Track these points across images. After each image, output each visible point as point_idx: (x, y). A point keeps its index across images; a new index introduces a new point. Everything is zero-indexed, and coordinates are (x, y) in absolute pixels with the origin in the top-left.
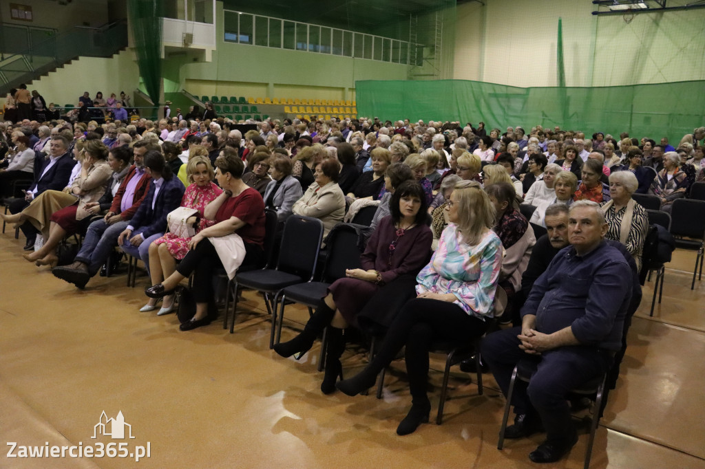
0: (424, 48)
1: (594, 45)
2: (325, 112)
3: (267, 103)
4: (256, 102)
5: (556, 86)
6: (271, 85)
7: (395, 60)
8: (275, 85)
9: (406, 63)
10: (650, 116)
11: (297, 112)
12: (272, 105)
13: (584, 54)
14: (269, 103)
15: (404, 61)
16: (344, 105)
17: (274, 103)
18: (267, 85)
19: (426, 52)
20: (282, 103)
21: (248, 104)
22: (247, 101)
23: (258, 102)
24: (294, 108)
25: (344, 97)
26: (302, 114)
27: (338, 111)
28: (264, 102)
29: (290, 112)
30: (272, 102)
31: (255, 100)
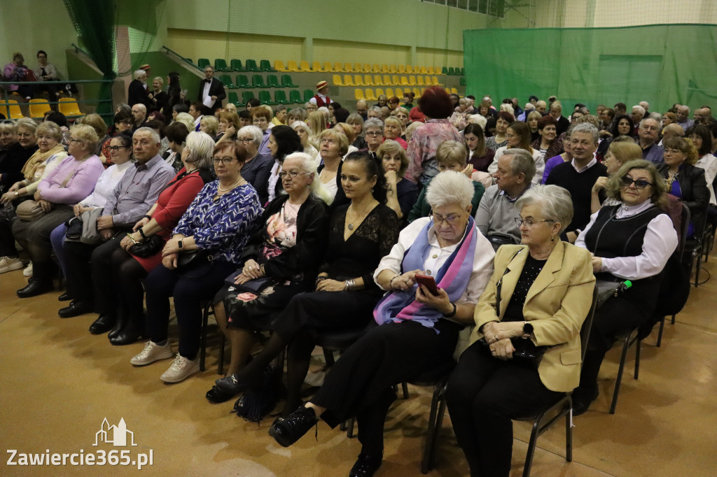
2: (391, 84)
3: (303, 69)
6: (309, 40)
7: (473, 8)
8: (316, 41)
9: (485, 13)
11: (352, 84)
12: (312, 73)
14: (307, 70)
15: (483, 10)
16: (412, 72)
17: (315, 69)
18: (302, 40)
20: (327, 69)
21: (276, 71)
22: (274, 68)
23: (291, 69)
24: (347, 77)
25: (409, 60)
26: (360, 87)
27: (409, 82)
28: (299, 69)
29: (342, 85)
30: (311, 69)
31: (285, 65)
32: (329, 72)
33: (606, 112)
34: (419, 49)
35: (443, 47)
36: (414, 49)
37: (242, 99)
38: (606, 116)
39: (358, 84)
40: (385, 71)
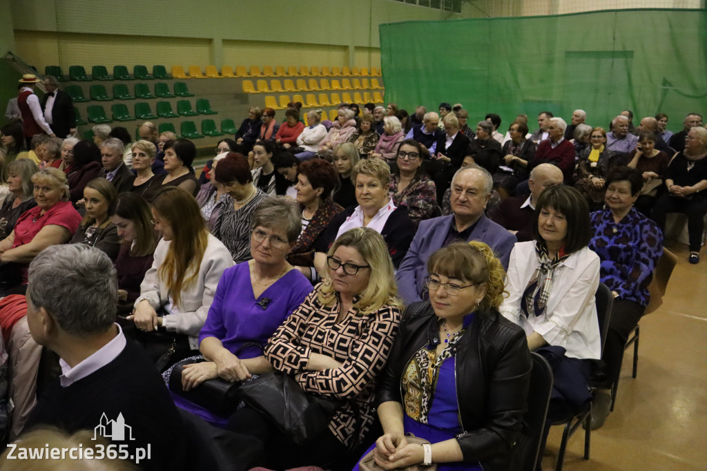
2: (317, 89)
3: (209, 75)
4: (187, 74)
6: (217, 43)
7: (424, 4)
9: (438, 7)
11: (266, 90)
12: (221, 80)
14: (215, 75)
15: (436, 4)
16: (348, 74)
17: (225, 74)
18: (209, 41)
20: (240, 74)
21: (172, 78)
22: (171, 74)
23: (193, 75)
24: (262, 83)
25: (347, 61)
28: (204, 74)
29: (255, 92)
30: (220, 74)
31: (187, 71)
32: (240, 77)
33: (516, 126)
34: (358, 48)
36: (351, 49)
37: (112, 113)
38: (515, 132)
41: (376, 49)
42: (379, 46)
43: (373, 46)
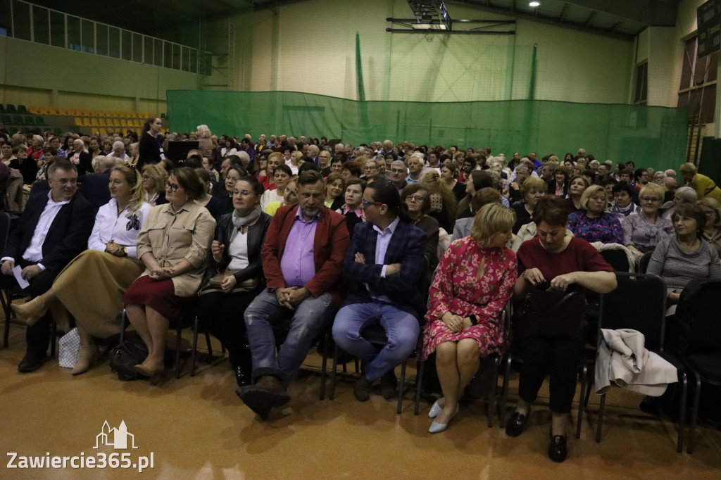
0: (213, 57)
1: (389, 60)
3: (51, 113)
5: (355, 99)
6: (55, 92)
7: (185, 69)
8: (61, 92)
9: (195, 72)
10: (442, 129)
11: (89, 124)
12: (59, 116)
13: (379, 68)
14: (55, 113)
15: (194, 70)
16: (136, 117)
17: (61, 113)
18: (49, 91)
19: (215, 62)
21: (31, 114)
22: (29, 111)
23: (42, 113)
24: (86, 120)
25: (135, 108)
26: (96, 127)
27: (133, 124)
28: (48, 113)
29: (82, 124)
30: (58, 113)
31: (38, 110)
32: (71, 116)
34: (142, 99)
35: (156, 98)
36: (138, 100)
39: (94, 125)
40: (115, 116)
41: (162, 101)
42: (165, 99)
43: (160, 99)
